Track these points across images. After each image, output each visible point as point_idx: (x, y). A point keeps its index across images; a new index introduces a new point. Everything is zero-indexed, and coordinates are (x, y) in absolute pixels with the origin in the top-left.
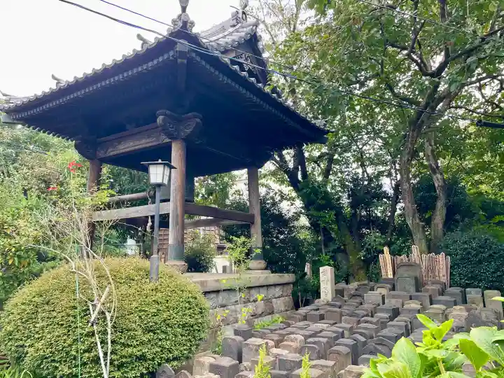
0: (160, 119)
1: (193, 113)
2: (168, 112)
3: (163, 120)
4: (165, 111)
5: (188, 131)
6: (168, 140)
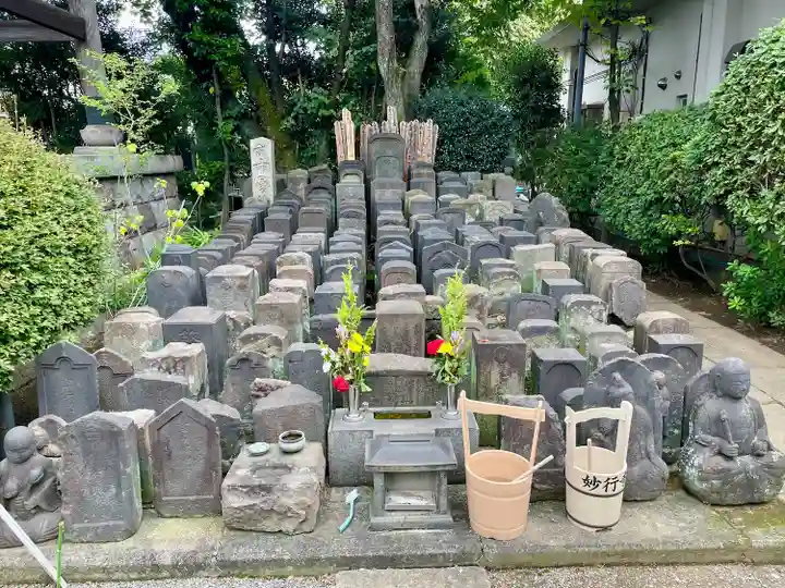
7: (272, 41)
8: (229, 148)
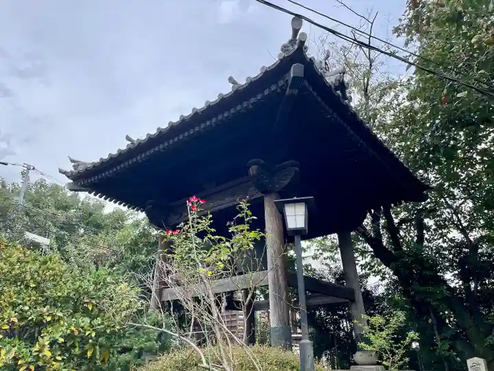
0: (253, 170)
1: (290, 161)
2: (262, 161)
3: (257, 170)
4: (258, 160)
5: (286, 182)
6: (259, 195)
7: (467, 285)
8: (449, 362)
